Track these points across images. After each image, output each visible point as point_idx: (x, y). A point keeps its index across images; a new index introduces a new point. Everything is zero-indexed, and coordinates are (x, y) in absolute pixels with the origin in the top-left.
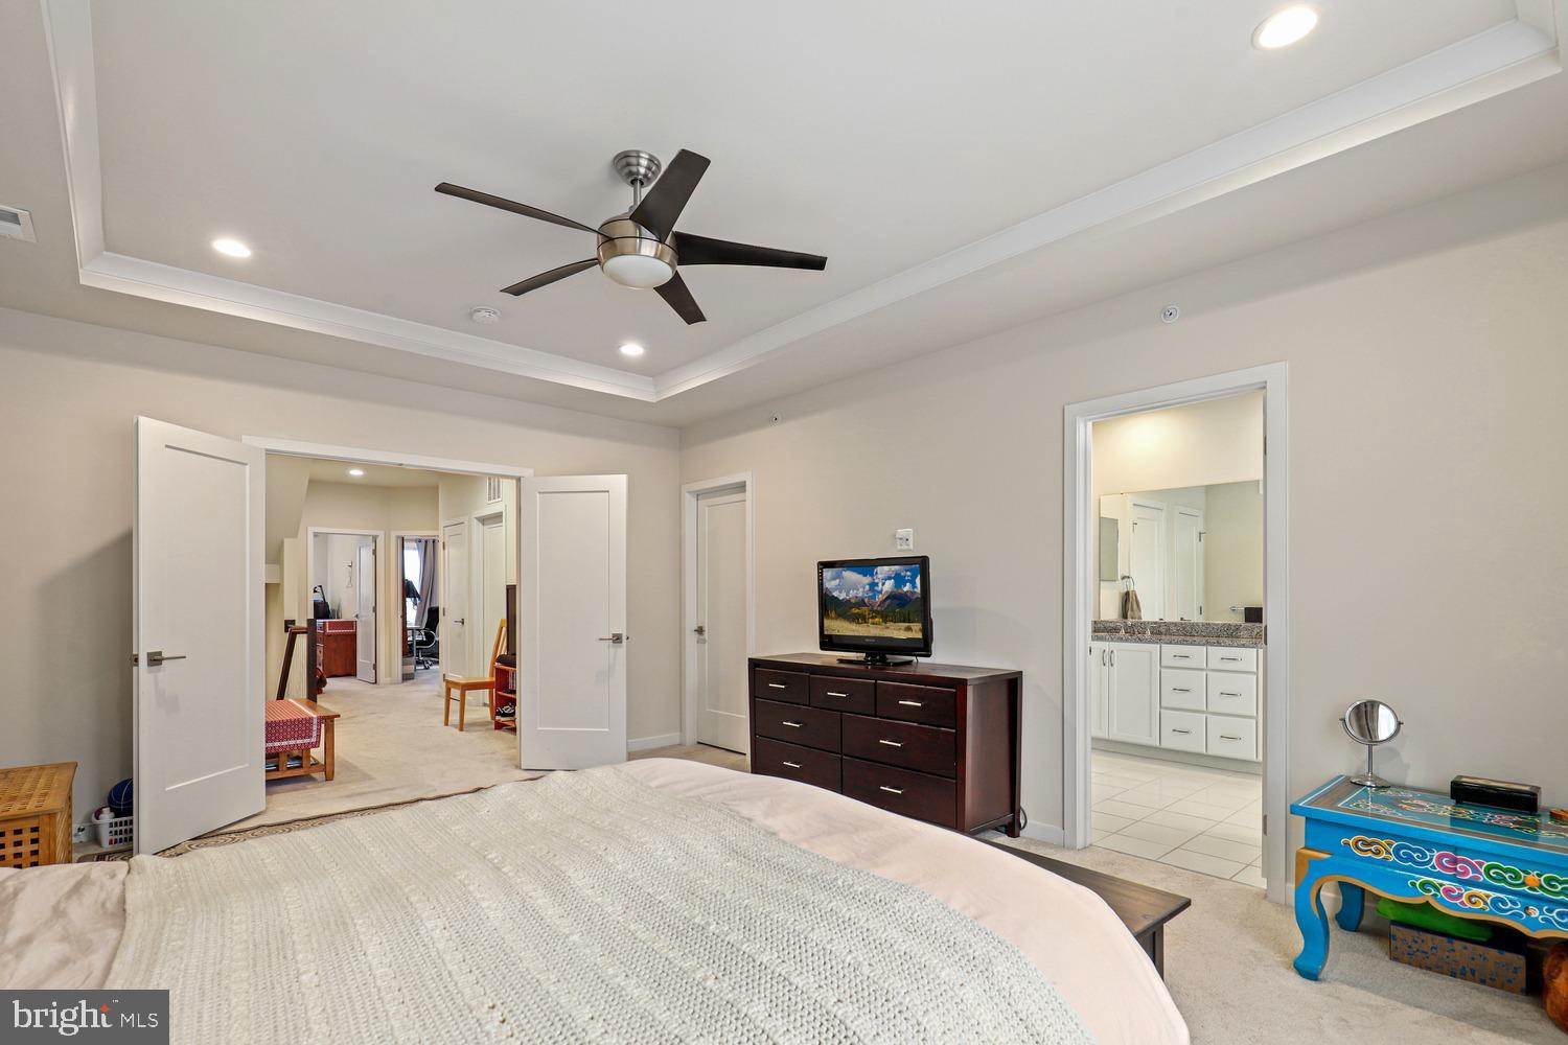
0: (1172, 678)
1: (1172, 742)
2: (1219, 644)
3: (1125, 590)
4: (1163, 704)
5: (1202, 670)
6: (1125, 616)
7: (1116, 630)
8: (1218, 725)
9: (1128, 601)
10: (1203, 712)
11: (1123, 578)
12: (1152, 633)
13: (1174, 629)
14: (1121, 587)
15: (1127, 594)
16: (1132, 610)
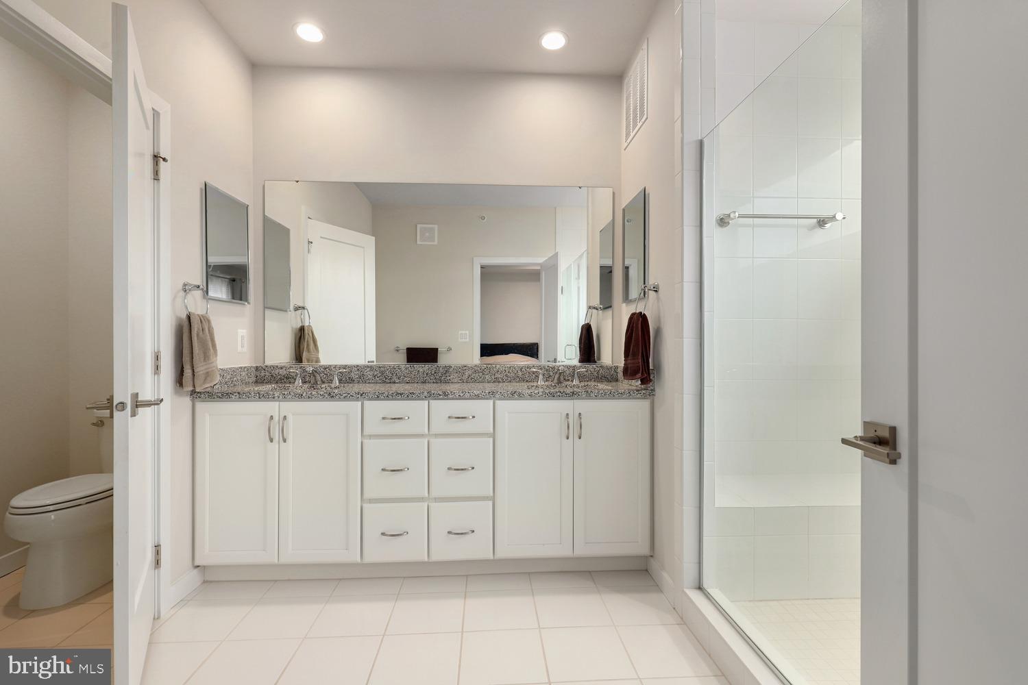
0: (380, 454)
1: (379, 552)
2: (445, 396)
3: (299, 325)
4: (366, 496)
5: (422, 436)
6: (299, 358)
7: (288, 379)
8: (447, 517)
9: (302, 340)
10: (421, 499)
11: (297, 309)
12: (340, 381)
13: (369, 374)
14: (293, 321)
15: (302, 329)
16: (309, 351)
